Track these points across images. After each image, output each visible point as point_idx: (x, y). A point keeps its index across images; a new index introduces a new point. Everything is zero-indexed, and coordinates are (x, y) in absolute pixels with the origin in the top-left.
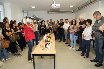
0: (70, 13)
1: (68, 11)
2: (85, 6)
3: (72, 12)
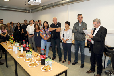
0: (27, 12)
1: (25, 9)
2: (54, 6)
3: (31, 11)
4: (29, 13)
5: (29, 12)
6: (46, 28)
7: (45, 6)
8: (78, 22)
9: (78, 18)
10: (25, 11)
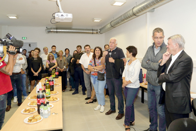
0: (94, 33)
1: (91, 28)
2: (124, 20)
3: (99, 31)
4: (97, 35)
5: (97, 33)
6: (97, 57)
7: (115, 20)
8: (152, 45)
9: (154, 37)
10: (92, 32)
